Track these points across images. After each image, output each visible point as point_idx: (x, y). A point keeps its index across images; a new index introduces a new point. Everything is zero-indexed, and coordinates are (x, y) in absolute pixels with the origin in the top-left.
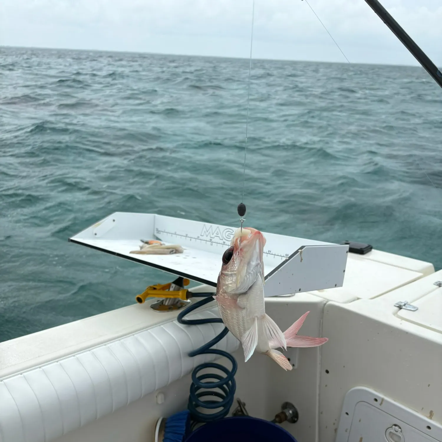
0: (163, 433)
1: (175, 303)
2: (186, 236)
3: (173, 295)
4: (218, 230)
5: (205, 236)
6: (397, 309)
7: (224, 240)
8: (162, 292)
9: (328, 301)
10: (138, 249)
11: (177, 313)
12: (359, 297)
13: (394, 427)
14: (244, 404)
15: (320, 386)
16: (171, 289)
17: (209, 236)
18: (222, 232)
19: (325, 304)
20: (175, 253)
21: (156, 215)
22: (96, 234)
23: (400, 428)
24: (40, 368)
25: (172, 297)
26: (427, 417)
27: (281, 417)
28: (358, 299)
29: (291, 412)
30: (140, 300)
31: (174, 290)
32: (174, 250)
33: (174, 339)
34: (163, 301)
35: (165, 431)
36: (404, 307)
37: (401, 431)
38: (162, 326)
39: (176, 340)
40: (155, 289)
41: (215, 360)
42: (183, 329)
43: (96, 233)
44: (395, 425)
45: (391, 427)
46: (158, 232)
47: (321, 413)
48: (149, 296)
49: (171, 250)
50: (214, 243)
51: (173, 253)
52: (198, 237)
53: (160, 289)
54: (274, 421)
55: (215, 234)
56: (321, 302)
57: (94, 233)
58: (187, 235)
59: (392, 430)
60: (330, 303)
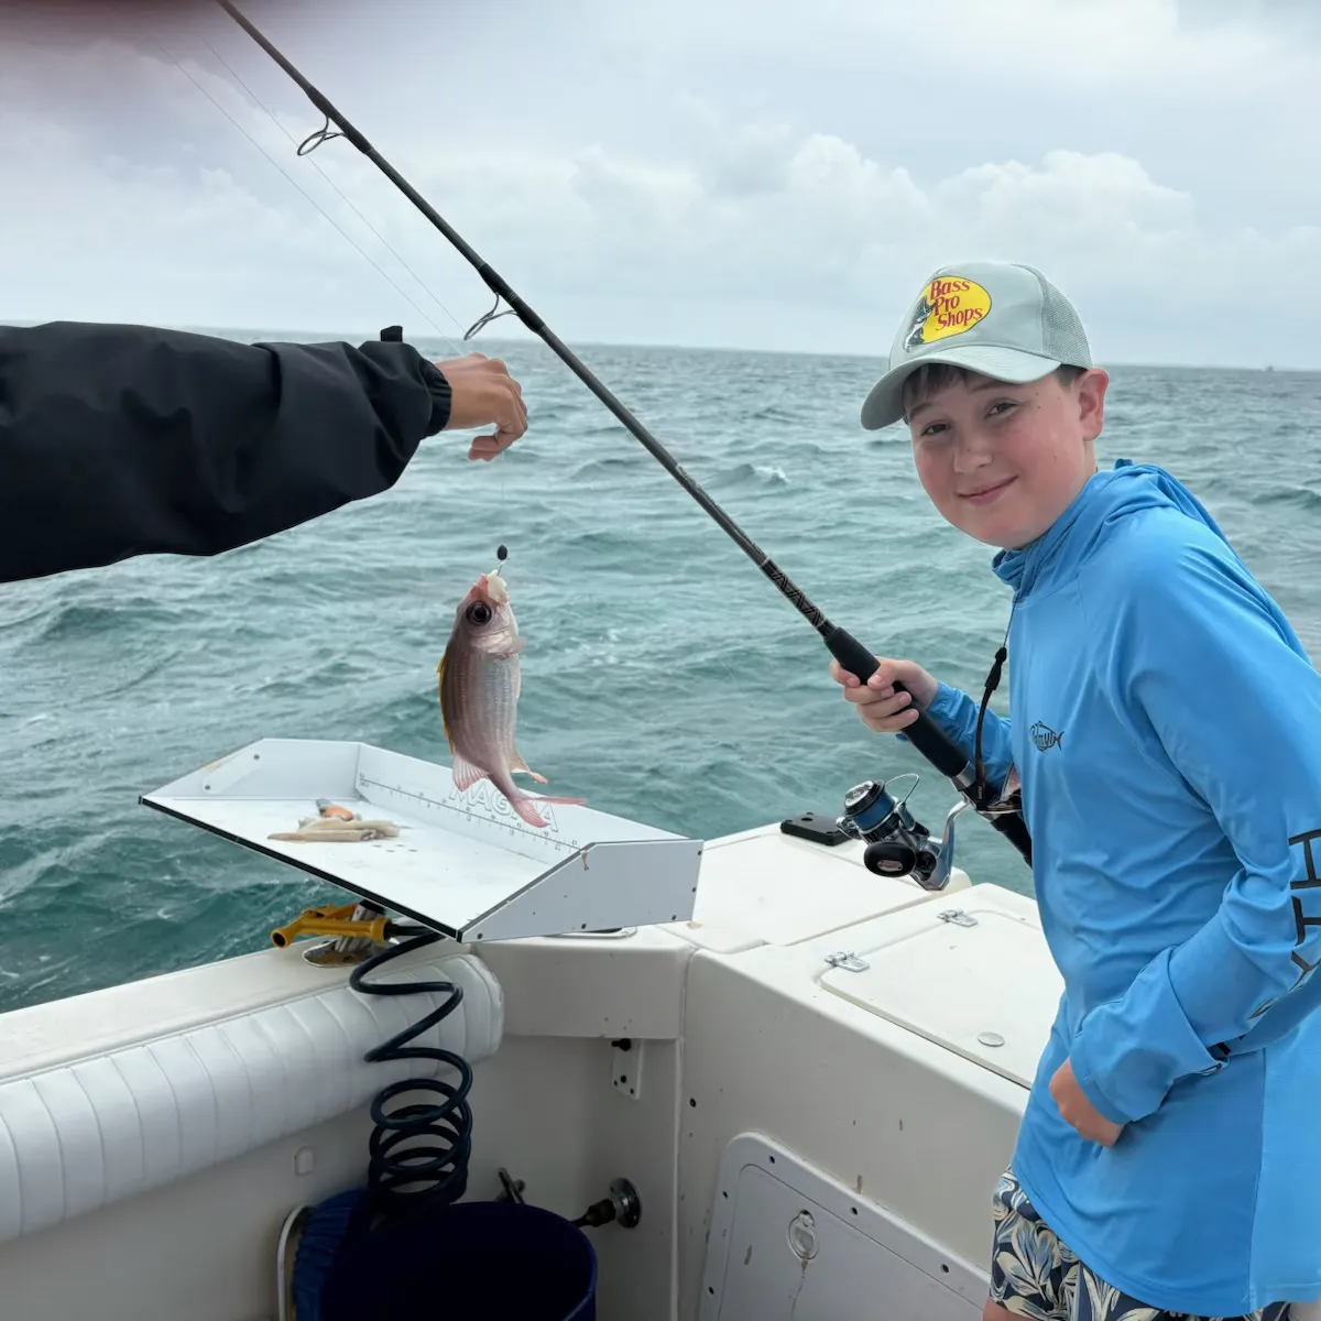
0: (299, 1236)
1: (362, 946)
2: (421, 797)
3: (355, 930)
4: (482, 790)
5: (457, 800)
6: (828, 965)
7: (494, 812)
8: (334, 923)
9: (699, 947)
10: (293, 828)
11: (350, 969)
12: (766, 940)
13: (802, 1216)
14: (522, 1186)
15: (680, 1134)
16: (355, 918)
17: (465, 801)
18: (489, 794)
19: (691, 955)
20: (376, 838)
21: (363, 744)
22: (208, 788)
23: (812, 1218)
24: (27, 1078)
25: (354, 934)
26: (853, 1189)
27: (600, 1214)
28: (765, 943)
29: (626, 1201)
30: (280, 941)
31: (362, 919)
32: (374, 831)
33: (336, 1022)
34: (334, 943)
35: (303, 1233)
36: (841, 964)
37: (813, 1225)
38: (318, 997)
39: (342, 1025)
40: (320, 915)
41: (437, 1074)
42: (366, 1004)
43: (209, 784)
44: (806, 1213)
45: (798, 1217)
46: (364, 782)
47: (681, 1198)
48: (303, 932)
49: (366, 831)
50: (473, 817)
51: (370, 839)
52: (444, 801)
53: (330, 917)
54: (582, 1222)
55: (477, 798)
56: (682, 952)
57: (205, 784)
58: (422, 794)
59: (798, 1224)
60: (702, 952)
